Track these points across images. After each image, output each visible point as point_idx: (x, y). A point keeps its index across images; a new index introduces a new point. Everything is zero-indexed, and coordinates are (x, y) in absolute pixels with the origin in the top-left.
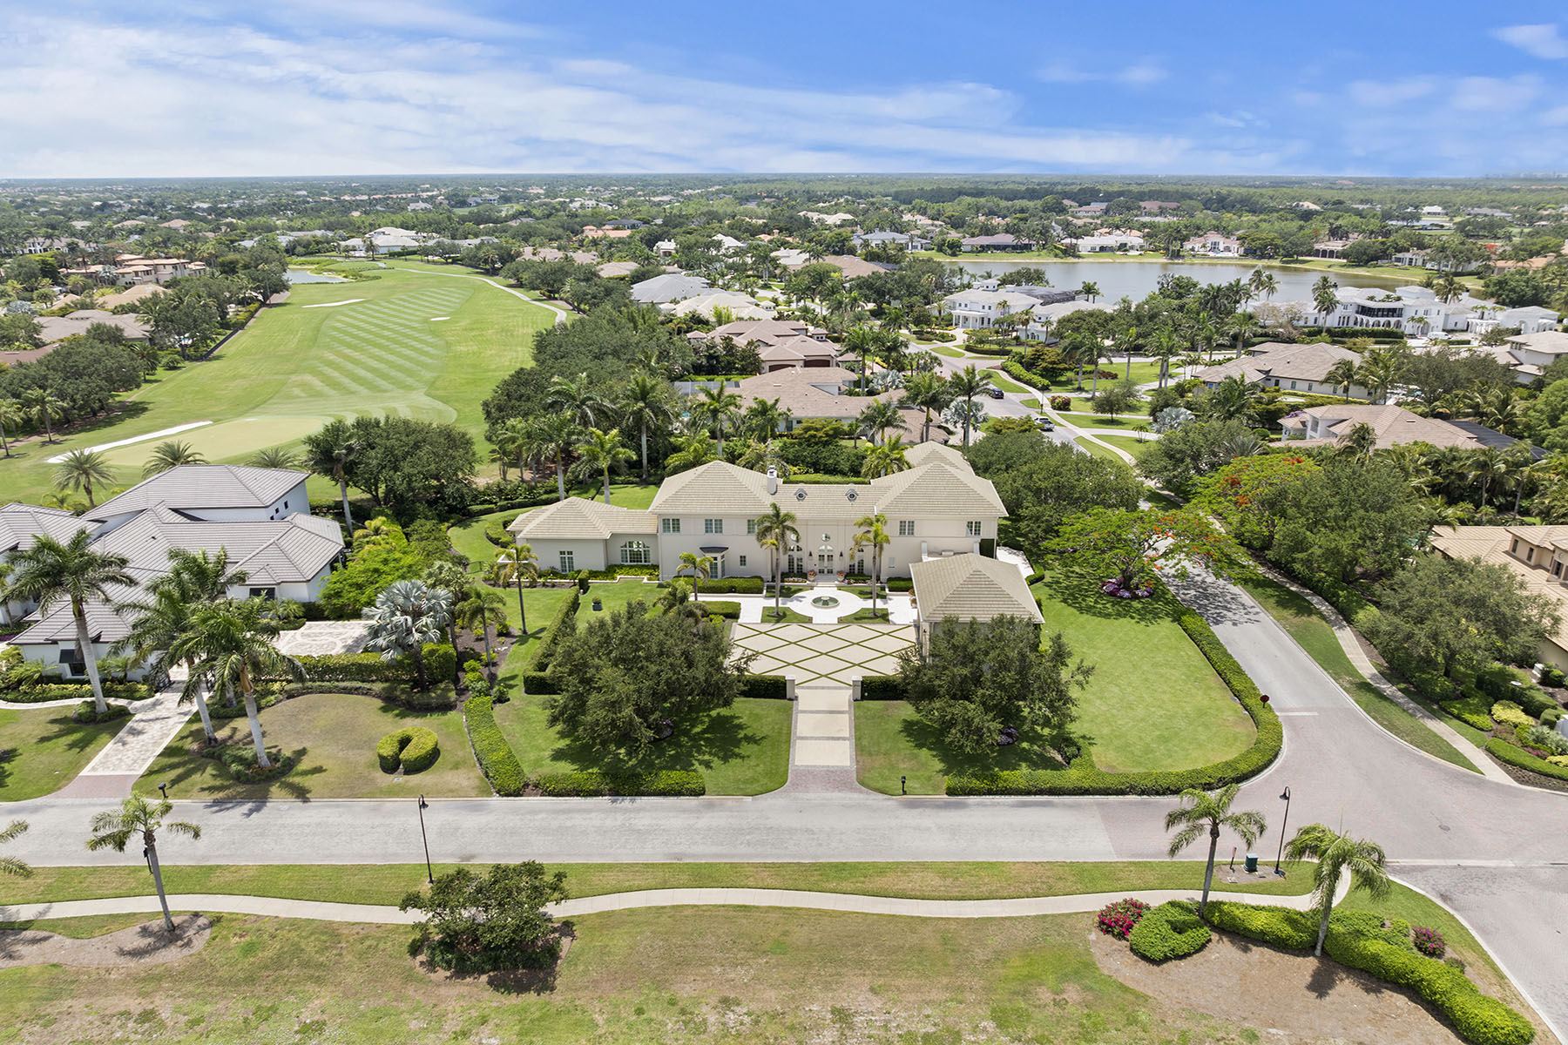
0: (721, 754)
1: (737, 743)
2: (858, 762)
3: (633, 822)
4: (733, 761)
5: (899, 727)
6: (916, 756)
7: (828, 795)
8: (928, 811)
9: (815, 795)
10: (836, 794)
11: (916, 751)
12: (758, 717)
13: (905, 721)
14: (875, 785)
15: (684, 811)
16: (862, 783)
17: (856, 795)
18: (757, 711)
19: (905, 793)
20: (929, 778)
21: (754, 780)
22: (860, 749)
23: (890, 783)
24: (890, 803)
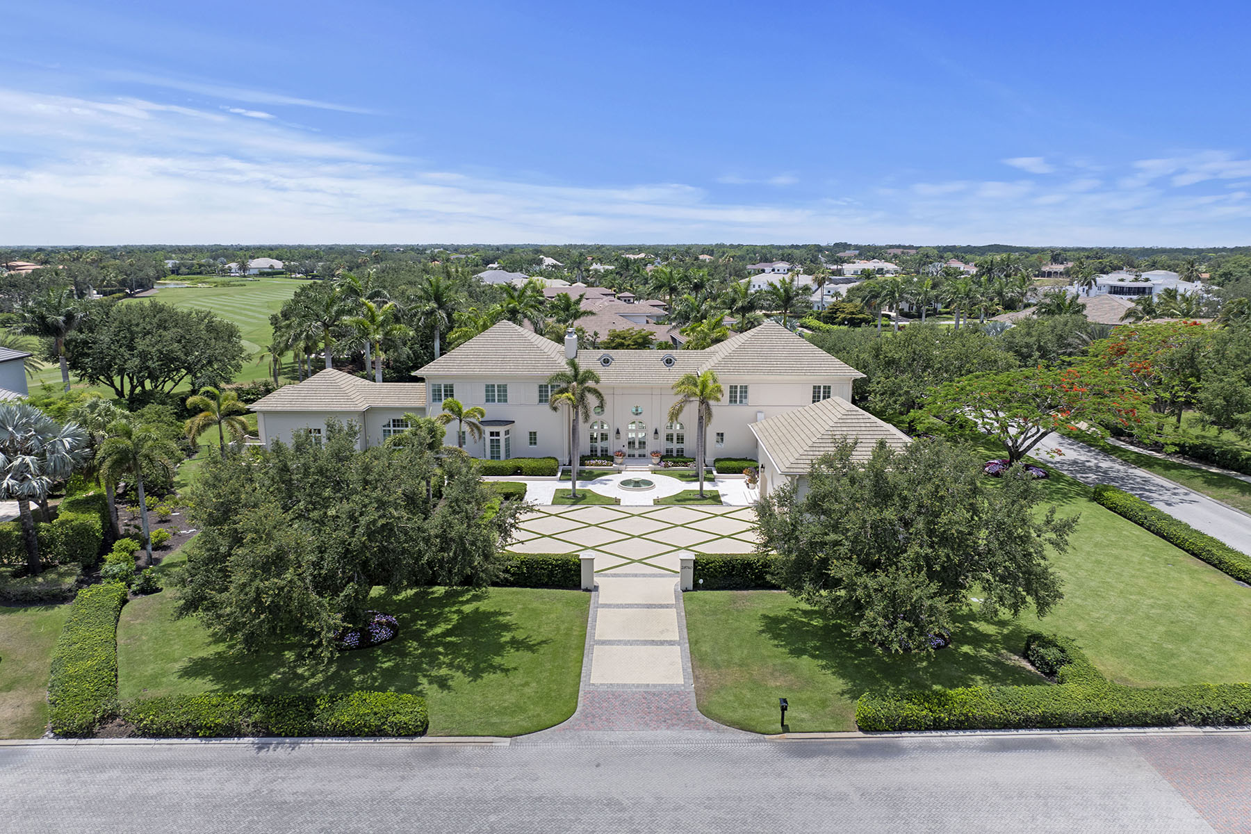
0: (469, 667)
1: (499, 649)
2: (696, 678)
3: (277, 786)
4: (488, 677)
5: (758, 626)
6: (793, 669)
7: (648, 734)
8: (834, 762)
9: (625, 735)
10: (664, 733)
11: (792, 660)
12: (535, 613)
13: (765, 617)
14: (730, 715)
15: (380, 764)
16: (707, 713)
17: (698, 734)
18: (535, 605)
19: (786, 729)
20: (824, 703)
21: (518, 709)
22: (698, 659)
23: (757, 713)
24: (762, 747)
